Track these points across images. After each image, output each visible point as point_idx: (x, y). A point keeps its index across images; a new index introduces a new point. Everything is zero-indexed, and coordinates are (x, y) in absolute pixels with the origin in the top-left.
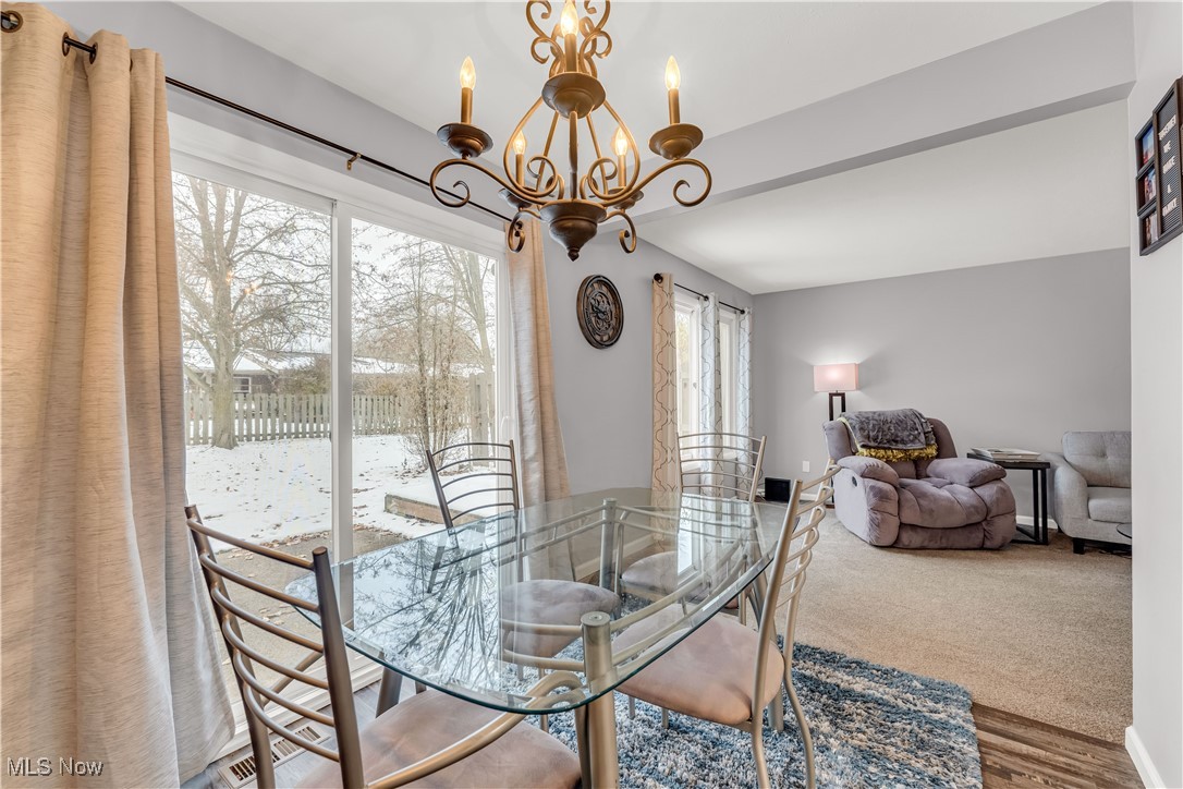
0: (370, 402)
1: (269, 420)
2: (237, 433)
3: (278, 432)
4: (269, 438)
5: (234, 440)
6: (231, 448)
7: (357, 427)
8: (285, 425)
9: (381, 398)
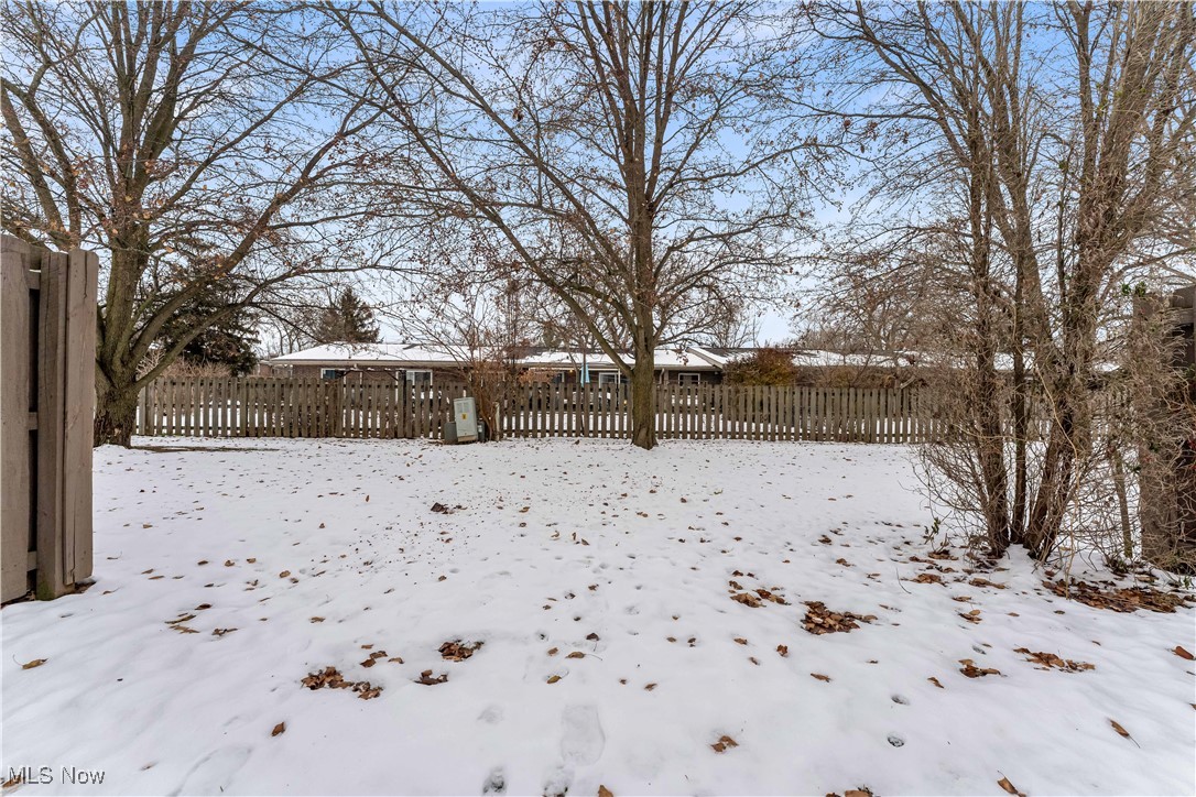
0: (821, 397)
1: (705, 415)
2: (657, 429)
3: (713, 430)
4: (704, 436)
5: (653, 438)
6: (649, 448)
7: (805, 430)
8: (729, 423)
9: (837, 391)
